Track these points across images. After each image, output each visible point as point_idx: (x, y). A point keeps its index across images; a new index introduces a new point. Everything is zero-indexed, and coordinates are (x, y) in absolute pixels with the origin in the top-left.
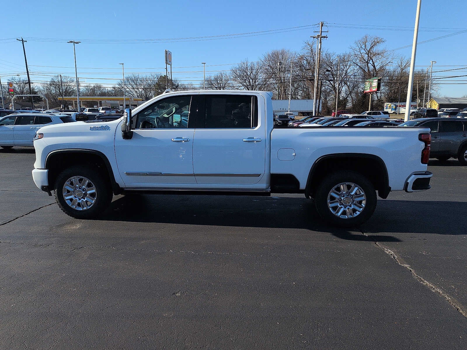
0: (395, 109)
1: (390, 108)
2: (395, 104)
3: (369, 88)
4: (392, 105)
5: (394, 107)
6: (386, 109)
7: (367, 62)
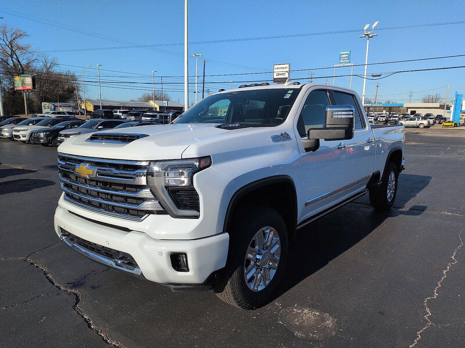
0: (55, 109)
1: (49, 108)
2: (53, 104)
3: (21, 85)
4: (50, 105)
5: (53, 107)
6: (44, 109)
7: (11, 56)
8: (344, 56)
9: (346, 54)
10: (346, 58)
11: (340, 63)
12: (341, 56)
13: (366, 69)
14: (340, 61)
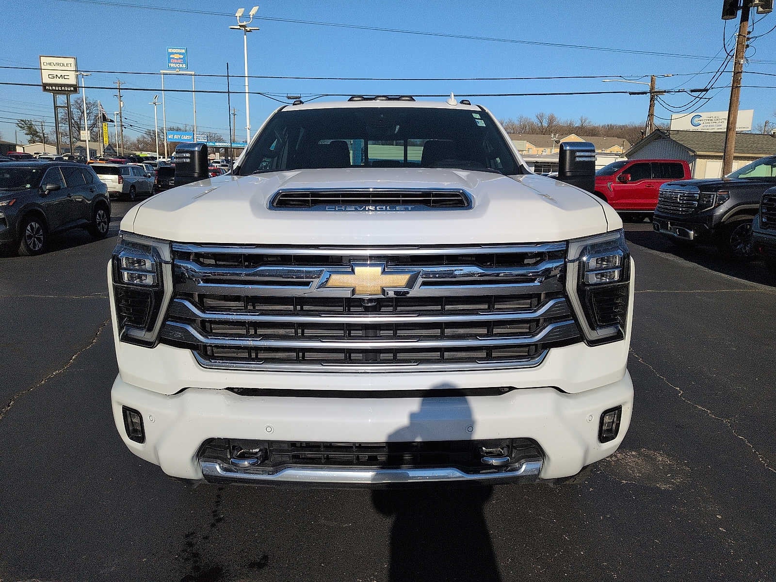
8: (176, 56)
9: (180, 54)
10: (179, 61)
11: (170, 68)
12: (171, 56)
13: (247, 84)
14: (170, 64)
